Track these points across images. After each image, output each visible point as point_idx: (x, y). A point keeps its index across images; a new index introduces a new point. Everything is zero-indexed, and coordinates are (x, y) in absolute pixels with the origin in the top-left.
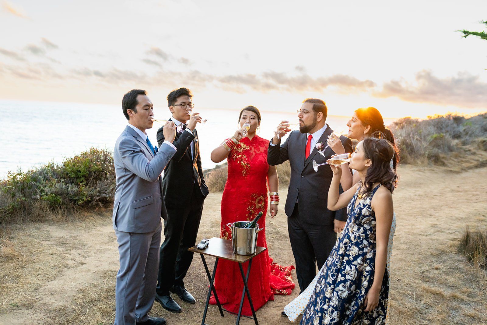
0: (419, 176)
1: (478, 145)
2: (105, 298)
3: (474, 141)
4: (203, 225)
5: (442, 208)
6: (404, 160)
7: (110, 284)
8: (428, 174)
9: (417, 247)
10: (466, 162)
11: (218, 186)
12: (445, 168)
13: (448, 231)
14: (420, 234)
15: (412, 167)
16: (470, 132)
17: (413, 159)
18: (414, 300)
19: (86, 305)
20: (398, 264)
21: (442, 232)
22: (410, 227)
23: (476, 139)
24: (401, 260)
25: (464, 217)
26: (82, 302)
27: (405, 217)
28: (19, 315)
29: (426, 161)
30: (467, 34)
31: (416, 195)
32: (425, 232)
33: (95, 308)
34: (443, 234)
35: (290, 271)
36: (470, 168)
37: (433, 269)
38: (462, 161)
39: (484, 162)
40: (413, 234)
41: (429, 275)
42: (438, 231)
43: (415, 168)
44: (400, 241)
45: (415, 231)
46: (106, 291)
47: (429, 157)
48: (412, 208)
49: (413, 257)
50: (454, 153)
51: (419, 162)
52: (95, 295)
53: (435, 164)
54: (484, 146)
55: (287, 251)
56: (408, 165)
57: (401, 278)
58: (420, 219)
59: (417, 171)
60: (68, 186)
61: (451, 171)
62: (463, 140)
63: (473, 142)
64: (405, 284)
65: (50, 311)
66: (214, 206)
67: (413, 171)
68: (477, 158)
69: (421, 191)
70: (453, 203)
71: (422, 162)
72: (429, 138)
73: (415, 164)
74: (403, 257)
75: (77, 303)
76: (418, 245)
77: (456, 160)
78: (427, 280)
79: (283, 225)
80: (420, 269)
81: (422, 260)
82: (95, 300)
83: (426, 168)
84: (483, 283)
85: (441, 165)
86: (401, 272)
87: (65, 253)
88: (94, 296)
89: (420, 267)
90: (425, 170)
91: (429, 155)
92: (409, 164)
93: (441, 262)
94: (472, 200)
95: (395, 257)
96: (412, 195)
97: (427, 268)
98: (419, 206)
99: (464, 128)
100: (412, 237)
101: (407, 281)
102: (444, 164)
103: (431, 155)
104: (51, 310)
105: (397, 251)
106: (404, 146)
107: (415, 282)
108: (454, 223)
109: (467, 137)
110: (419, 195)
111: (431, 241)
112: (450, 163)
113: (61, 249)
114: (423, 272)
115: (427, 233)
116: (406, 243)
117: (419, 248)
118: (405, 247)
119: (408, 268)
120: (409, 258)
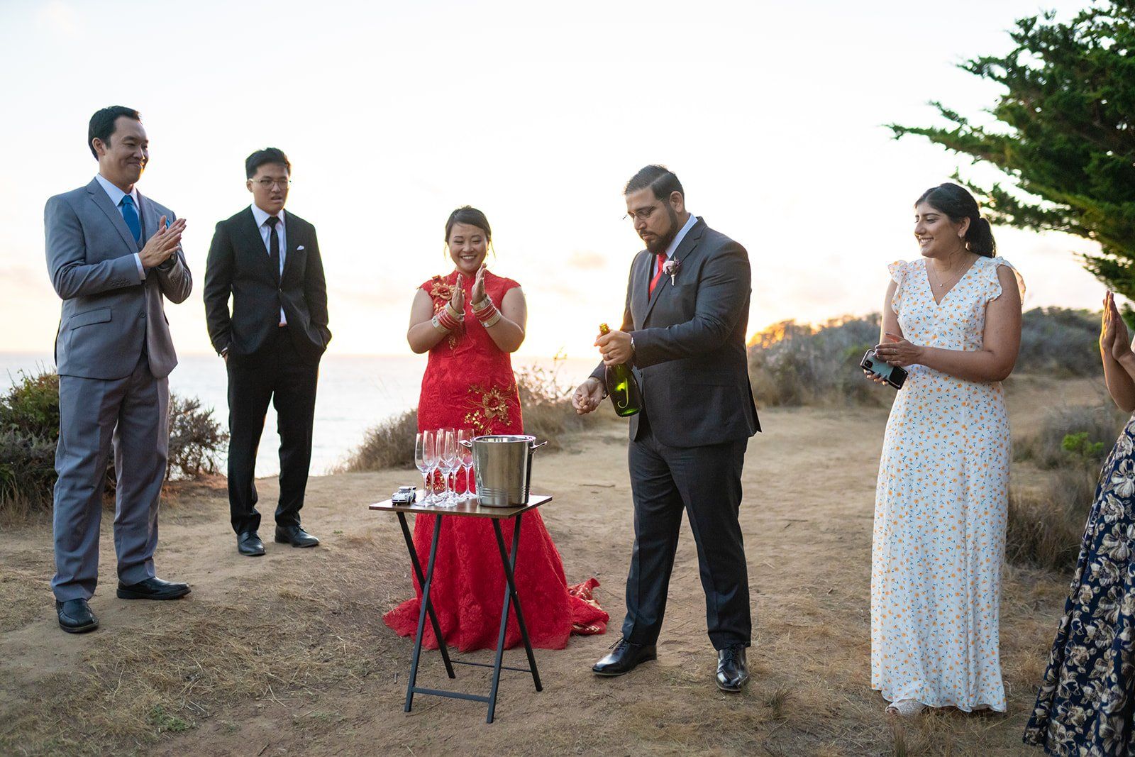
0: (829, 427)
2: (159, 656)
6: (793, 397)
7: (169, 627)
8: (848, 422)
9: (857, 536)
11: (386, 456)
12: (882, 412)
14: (859, 516)
15: (813, 411)
17: (813, 395)
19: (115, 671)
20: (824, 566)
22: (834, 507)
24: (830, 558)
26: (103, 665)
29: (841, 396)
30: (899, 133)
31: (831, 460)
33: (139, 677)
35: (589, 589)
40: (843, 517)
43: (818, 413)
44: (819, 528)
45: (846, 512)
46: (161, 641)
47: (848, 390)
48: (829, 479)
49: (853, 553)
51: (826, 400)
52: (133, 650)
53: (860, 405)
55: (572, 562)
56: (803, 408)
57: (836, 588)
58: (849, 494)
59: (824, 417)
60: (31, 439)
64: (848, 597)
65: (23, 686)
67: (815, 418)
69: (839, 453)
71: (833, 401)
72: (841, 355)
73: (817, 404)
74: (833, 553)
75: (92, 668)
76: (858, 533)
79: (553, 517)
82: (136, 661)
83: (842, 412)
84: (1008, 586)
85: (872, 406)
86: (834, 579)
87: (40, 579)
88: (131, 653)
90: (841, 416)
91: (845, 385)
92: (806, 404)
95: (815, 555)
96: (823, 459)
98: (842, 475)
100: (842, 522)
103: (850, 386)
104: (25, 683)
105: (816, 545)
106: (792, 368)
110: (838, 459)
113: (25, 573)
116: (834, 532)
117: (864, 537)
118: (832, 537)
119: (846, 571)
120: (845, 554)
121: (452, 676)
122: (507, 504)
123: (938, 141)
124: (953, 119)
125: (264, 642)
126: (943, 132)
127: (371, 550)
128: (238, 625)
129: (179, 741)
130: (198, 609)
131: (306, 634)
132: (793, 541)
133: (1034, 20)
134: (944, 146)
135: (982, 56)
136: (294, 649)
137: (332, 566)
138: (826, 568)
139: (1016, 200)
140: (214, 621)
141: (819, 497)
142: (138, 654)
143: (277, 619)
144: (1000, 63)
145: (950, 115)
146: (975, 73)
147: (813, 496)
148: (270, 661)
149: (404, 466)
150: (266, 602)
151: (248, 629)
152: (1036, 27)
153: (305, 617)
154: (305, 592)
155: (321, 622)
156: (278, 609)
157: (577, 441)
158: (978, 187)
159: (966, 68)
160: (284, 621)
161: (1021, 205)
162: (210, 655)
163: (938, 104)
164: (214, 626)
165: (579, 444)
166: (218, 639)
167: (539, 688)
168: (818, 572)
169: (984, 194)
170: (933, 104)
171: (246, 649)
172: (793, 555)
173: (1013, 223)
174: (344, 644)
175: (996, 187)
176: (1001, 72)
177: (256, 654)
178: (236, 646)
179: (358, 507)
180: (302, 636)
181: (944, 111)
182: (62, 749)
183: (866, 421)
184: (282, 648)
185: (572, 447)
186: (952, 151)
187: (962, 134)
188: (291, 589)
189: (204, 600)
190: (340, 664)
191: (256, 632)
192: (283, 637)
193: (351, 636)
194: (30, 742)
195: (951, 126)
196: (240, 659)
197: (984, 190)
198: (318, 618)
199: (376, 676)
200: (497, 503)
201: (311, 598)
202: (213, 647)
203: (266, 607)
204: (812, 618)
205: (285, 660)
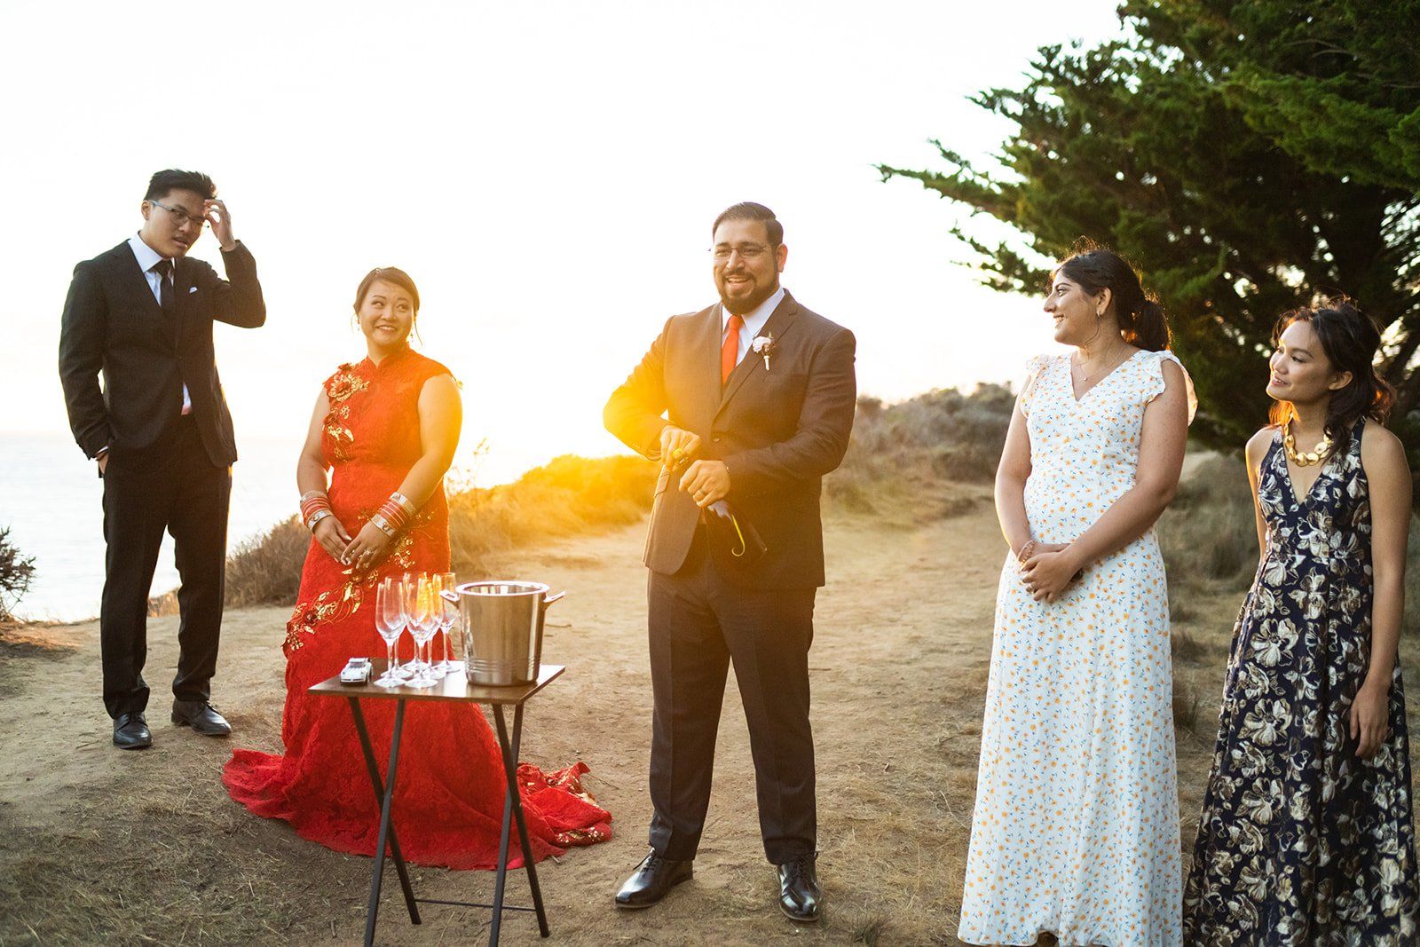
1: (934, 467)
3: (924, 458)
4: (253, 685)
5: (910, 604)
9: (898, 689)
10: (919, 503)
12: (877, 519)
13: (955, 649)
14: (892, 662)
16: (908, 435)
18: (947, 810)
20: (869, 733)
21: (943, 652)
22: (856, 649)
23: (926, 452)
24: (874, 722)
25: (974, 617)
27: (830, 630)
30: (887, 175)
32: (901, 656)
34: (945, 655)
35: (577, 778)
36: (933, 518)
37: (962, 733)
38: (908, 502)
39: (962, 504)
40: (874, 663)
41: (959, 750)
42: (932, 651)
44: (847, 680)
45: (875, 656)
47: (833, 493)
48: (837, 611)
49: (900, 713)
50: (885, 483)
54: (947, 466)
57: (893, 763)
58: (868, 631)
61: (892, 526)
62: (893, 454)
63: (919, 459)
64: (909, 775)
66: (265, 637)
68: (940, 494)
70: (931, 593)
74: (874, 714)
76: (900, 684)
77: (894, 500)
78: (958, 761)
80: (930, 737)
81: (925, 716)
85: (862, 512)
86: (886, 750)
89: (929, 734)
93: (974, 717)
94: (971, 583)
97: (946, 733)
98: (852, 604)
99: (891, 426)
100: (874, 670)
101: (911, 766)
102: (870, 510)
107: (932, 769)
108: (958, 632)
109: (903, 449)
111: (926, 674)
112: (884, 508)
114: (942, 744)
115: (907, 658)
116: (868, 685)
117: (906, 691)
118: (868, 692)
119: (899, 738)
120: (890, 715)
121: (416, 920)
122: (509, 682)
123: (933, 187)
124: (954, 161)
125: (128, 886)
126: (939, 176)
127: (265, 732)
128: (87, 862)
130: (22, 841)
131: (190, 868)
132: (820, 699)
133: (1059, 48)
134: (940, 194)
135: (995, 88)
136: (175, 893)
137: (214, 760)
138: (872, 735)
139: (1025, 262)
140: (49, 859)
141: (833, 635)
143: (142, 849)
144: (1016, 97)
145: (950, 156)
146: (985, 106)
147: (824, 634)
148: (141, 915)
149: (277, 602)
150: (125, 822)
151: (100, 867)
152: (1060, 57)
153: (185, 842)
154: (180, 803)
155: (208, 848)
156: (144, 833)
157: (507, 564)
158: (982, 244)
159: (975, 101)
160: (155, 850)
161: (1031, 269)
162: (48, 914)
163: (937, 142)
164: (50, 866)
165: (510, 566)
166: (58, 887)
167: (545, 933)
168: (863, 741)
169: (989, 253)
170: (931, 141)
171: (102, 898)
172: (826, 718)
173: (1022, 290)
174: (247, 880)
175: (1002, 246)
176: (1016, 107)
177: (119, 906)
178: (87, 896)
179: (231, 667)
180: (185, 871)
181: (944, 151)
183: (858, 531)
184: (157, 893)
185: (504, 572)
186: (948, 199)
187: (961, 179)
188: (159, 800)
189: (28, 825)
190: (246, 913)
191: (115, 871)
192: (157, 875)
193: (256, 866)
195: (948, 169)
196: (96, 915)
197: (989, 249)
198: (204, 842)
199: (303, 927)
200: (496, 680)
201: (190, 812)
202: (52, 900)
203: (126, 831)
204: (873, 806)
205: (165, 912)
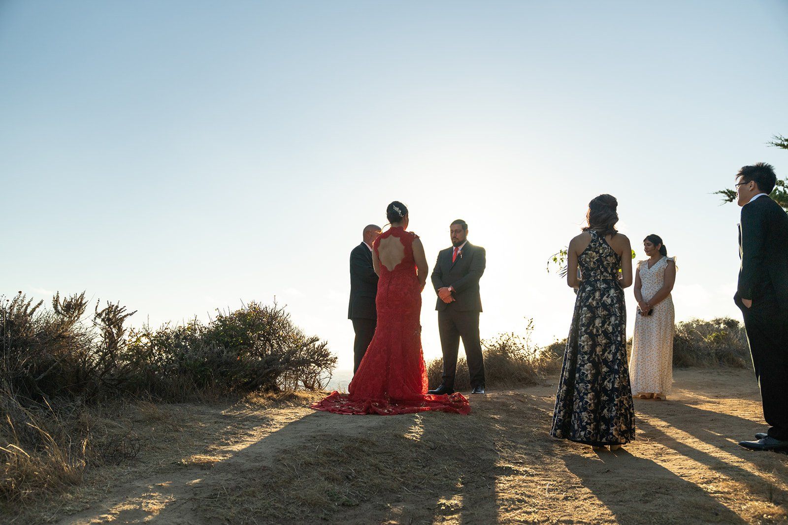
17: (696, 360)
28: (191, 476)
75: (284, 465)
82: (311, 464)
88: (308, 459)
125: (391, 461)
129: (351, 512)
130: (344, 439)
142: (312, 460)
143: (396, 449)
150: (386, 439)
153: (414, 450)
156: (395, 444)
182: (275, 509)
189: (345, 435)
193: (447, 463)
194: (253, 503)
198: (422, 451)
199: (473, 485)
201: (415, 439)
202: (359, 461)
203: (387, 442)
